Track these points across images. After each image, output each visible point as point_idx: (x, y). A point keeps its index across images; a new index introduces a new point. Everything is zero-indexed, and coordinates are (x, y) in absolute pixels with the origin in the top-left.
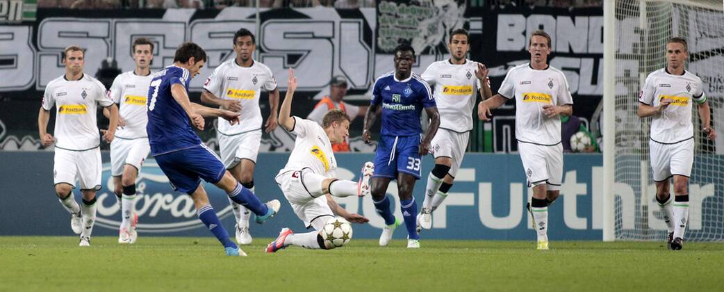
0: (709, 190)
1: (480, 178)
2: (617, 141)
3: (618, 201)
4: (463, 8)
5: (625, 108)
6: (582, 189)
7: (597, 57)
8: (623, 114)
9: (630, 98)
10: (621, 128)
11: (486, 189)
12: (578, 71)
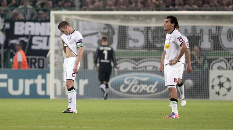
0: (86, 82)
1: (9, 77)
2: (55, 65)
3: (55, 85)
4: (3, 20)
5: (58, 54)
6: (43, 81)
7: (48, 37)
8: (57, 56)
9: (60, 50)
10: (57, 61)
11: (11, 81)
12: (42, 41)
